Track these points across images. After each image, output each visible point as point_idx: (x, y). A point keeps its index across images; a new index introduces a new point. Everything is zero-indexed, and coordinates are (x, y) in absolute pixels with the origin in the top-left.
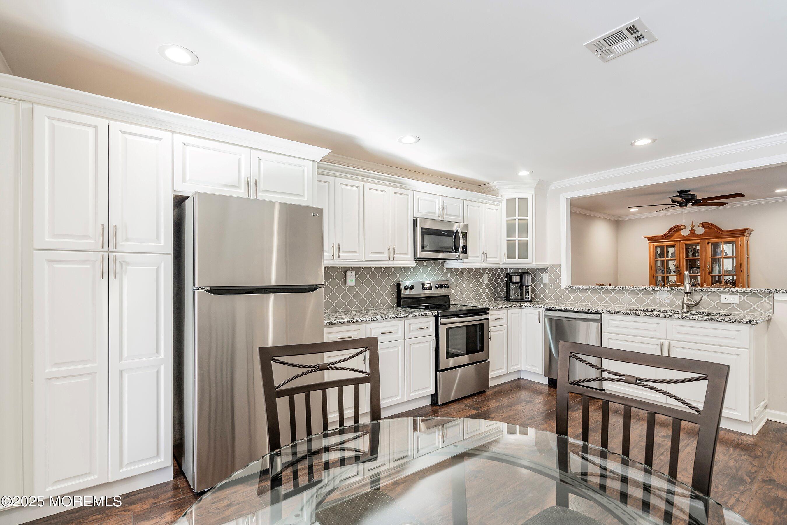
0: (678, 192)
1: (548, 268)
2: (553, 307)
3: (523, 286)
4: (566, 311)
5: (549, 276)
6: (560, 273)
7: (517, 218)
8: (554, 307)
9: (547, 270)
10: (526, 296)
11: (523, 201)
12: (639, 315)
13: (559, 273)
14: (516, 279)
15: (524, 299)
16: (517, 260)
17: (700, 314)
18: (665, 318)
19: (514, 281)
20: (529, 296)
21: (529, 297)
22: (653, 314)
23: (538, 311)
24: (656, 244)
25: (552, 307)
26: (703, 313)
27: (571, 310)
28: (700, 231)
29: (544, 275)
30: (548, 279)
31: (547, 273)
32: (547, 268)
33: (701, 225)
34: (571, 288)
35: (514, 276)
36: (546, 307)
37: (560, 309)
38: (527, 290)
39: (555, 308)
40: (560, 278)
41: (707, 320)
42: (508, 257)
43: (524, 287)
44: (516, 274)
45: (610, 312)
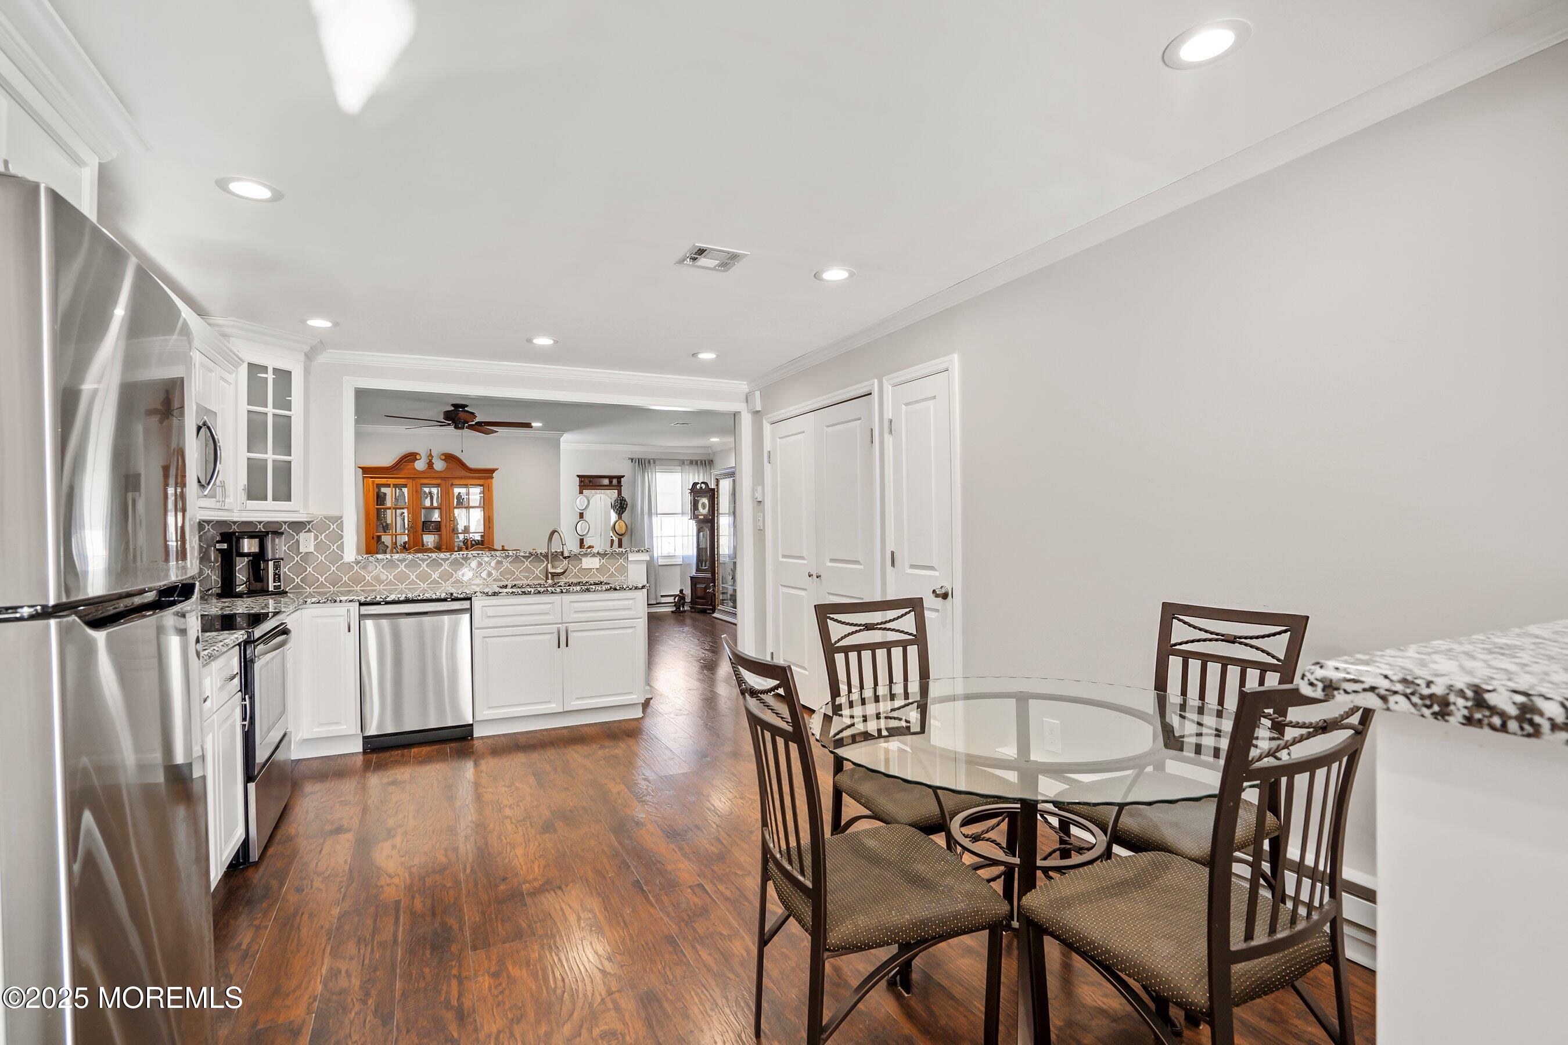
0: (453, 405)
1: (312, 521)
2: (381, 598)
3: (268, 561)
4: (407, 601)
5: (316, 537)
6: (342, 531)
7: (270, 410)
8: (383, 597)
9: (310, 526)
10: (274, 582)
11: (284, 377)
12: (529, 593)
13: (340, 532)
14: (249, 546)
15: (271, 588)
16: (270, 504)
17: (569, 586)
18: (562, 594)
19: (246, 550)
20: (280, 582)
21: (279, 584)
22: (547, 590)
23: (346, 609)
24: (378, 481)
25: (378, 597)
26: (572, 583)
27: (419, 598)
28: (439, 465)
29: (302, 536)
30: (312, 543)
31: (309, 531)
32: (309, 523)
33: (443, 457)
34: (368, 559)
35: (246, 540)
36: (365, 600)
37: (397, 599)
38: (277, 569)
39: (386, 598)
40: (343, 543)
41: (606, 590)
42: (250, 497)
43: (271, 564)
44: (252, 536)
45: (487, 594)
